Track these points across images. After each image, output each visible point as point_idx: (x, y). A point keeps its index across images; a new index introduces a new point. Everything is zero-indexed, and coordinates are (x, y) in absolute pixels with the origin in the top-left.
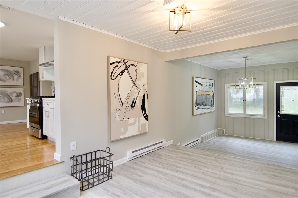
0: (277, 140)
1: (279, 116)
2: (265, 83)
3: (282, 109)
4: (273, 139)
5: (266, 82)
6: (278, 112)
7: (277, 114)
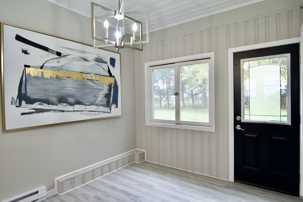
0: (234, 181)
1: (238, 127)
2: (211, 54)
3: (246, 112)
4: (228, 178)
5: (213, 53)
6: (238, 117)
7: (236, 122)
